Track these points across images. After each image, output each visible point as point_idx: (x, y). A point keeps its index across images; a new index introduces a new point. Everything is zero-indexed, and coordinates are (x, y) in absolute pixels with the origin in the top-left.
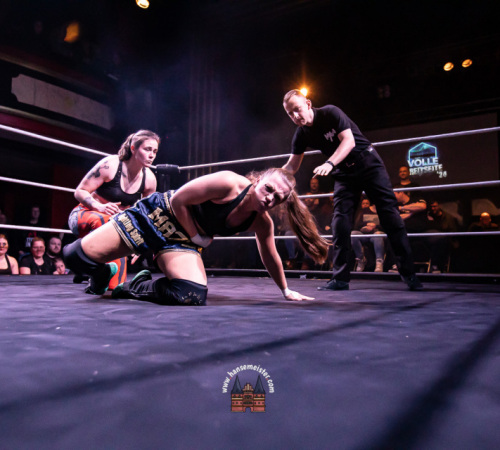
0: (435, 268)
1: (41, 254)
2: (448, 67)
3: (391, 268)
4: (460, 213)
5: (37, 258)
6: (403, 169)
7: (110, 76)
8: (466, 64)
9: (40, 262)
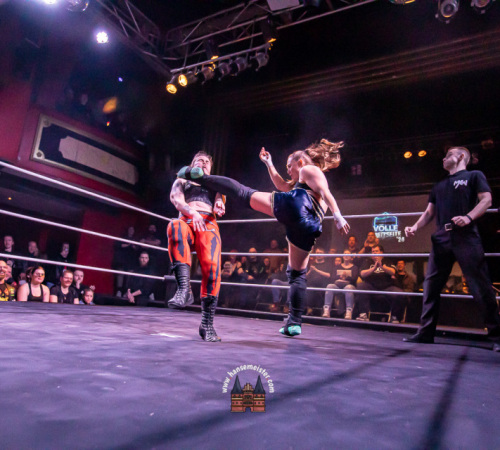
0: (395, 318)
1: (68, 285)
2: (407, 155)
3: (359, 316)
4: (414, 271)
5: (65, 287)
6: (371, 234)
7: (139, 142)
8: (422, 154)
9: (65, 291)
